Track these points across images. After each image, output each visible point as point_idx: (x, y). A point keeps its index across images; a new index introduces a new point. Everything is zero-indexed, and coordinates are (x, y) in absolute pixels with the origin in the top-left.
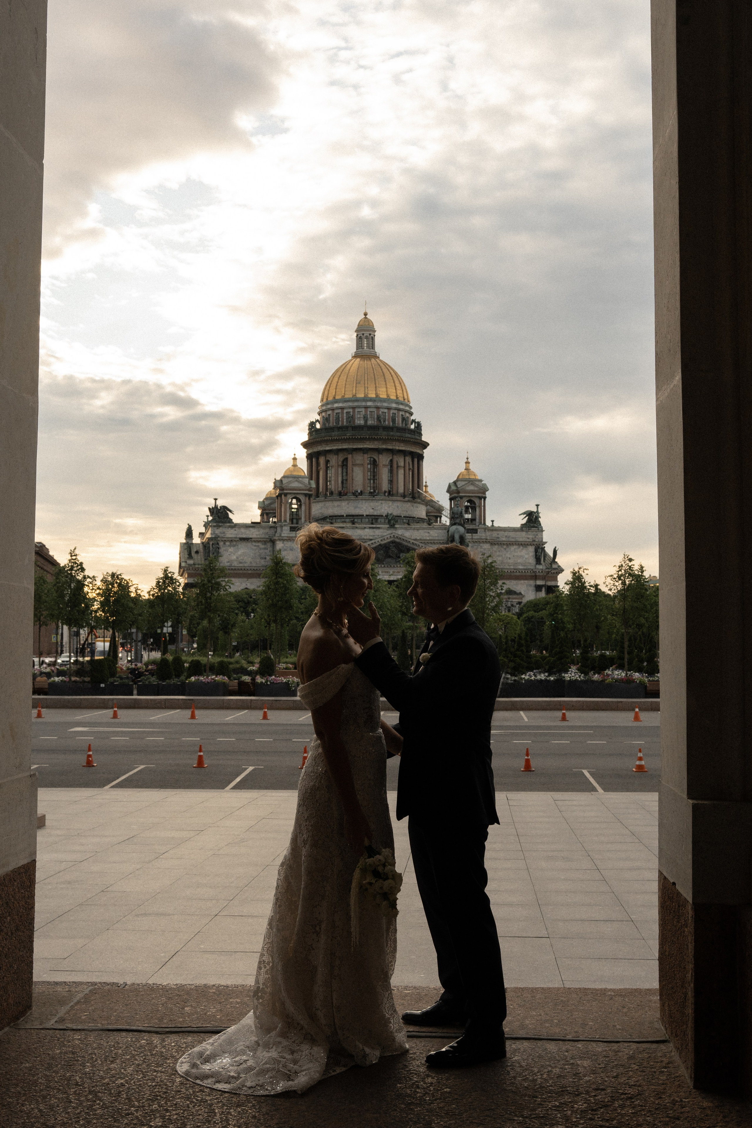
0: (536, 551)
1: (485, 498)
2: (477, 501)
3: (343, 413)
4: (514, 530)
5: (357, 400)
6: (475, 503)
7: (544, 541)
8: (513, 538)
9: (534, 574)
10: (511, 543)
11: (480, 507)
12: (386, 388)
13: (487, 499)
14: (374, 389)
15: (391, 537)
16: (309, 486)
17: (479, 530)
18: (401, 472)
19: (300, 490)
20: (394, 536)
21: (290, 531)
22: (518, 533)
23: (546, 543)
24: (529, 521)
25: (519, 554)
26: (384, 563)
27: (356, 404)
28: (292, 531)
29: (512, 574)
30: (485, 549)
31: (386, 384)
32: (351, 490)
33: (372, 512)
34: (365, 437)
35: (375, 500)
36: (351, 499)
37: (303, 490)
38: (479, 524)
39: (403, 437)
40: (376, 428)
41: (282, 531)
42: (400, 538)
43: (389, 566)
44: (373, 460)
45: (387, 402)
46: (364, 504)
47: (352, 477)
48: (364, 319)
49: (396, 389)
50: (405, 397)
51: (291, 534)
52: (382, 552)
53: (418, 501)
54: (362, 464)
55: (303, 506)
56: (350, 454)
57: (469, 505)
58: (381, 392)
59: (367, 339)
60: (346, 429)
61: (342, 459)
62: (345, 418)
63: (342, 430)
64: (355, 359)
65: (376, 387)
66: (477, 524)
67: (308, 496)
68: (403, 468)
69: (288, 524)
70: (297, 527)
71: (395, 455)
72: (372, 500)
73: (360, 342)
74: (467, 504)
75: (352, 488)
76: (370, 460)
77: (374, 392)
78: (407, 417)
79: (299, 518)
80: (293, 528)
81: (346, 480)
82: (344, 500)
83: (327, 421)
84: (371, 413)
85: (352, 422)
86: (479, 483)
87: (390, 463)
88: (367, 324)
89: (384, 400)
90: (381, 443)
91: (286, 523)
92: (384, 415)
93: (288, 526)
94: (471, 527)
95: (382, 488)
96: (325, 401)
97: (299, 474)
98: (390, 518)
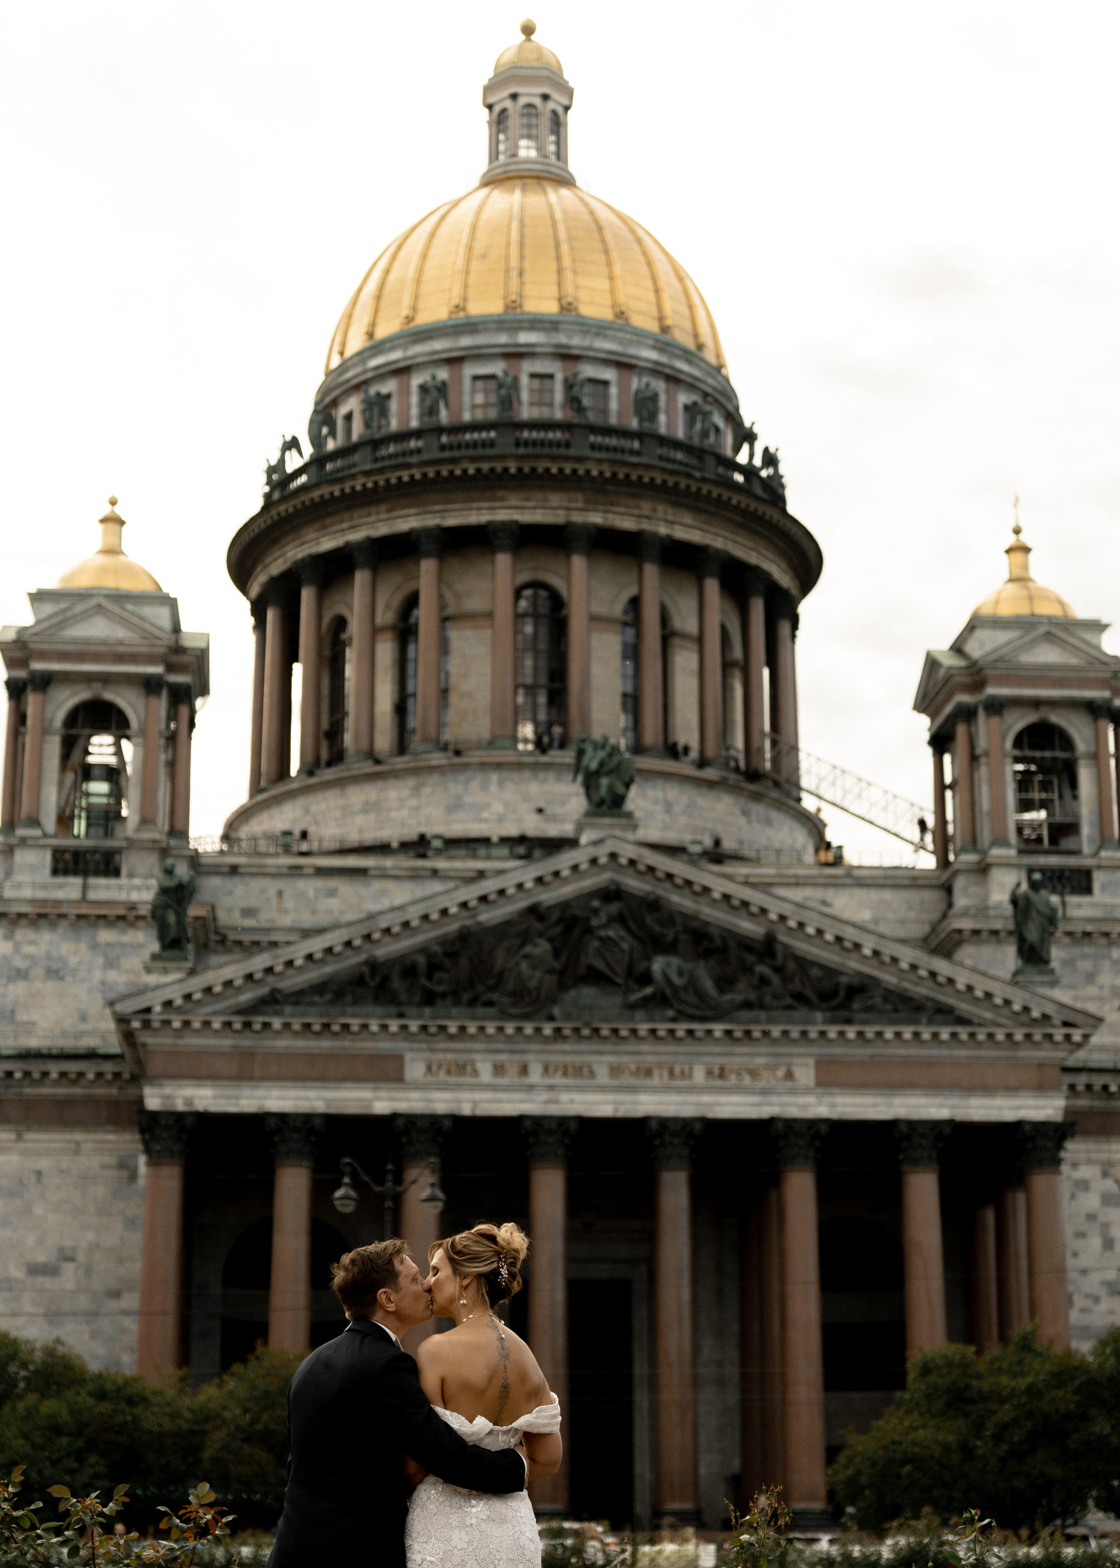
2: (1077, 729)
3: (405, 392)
6: (1067, 743)
11: (1097, 758)
12: (611, 278)
14: (554, 278)
15: (594, 861)
16: (167, 639)
17: (1098, 879)
19: (120, 658)
20: (613, 856)
21: (55, 872)
26: (556, 1011)
27: (466, 341)
28: (66, 872)
31: (609, 264)
32: (432, 730)
33: (533, 827)
34: (499, 467)
35: (548, 766)
36: (433, 769)
37: (133, 658)
38: (1095, 854)
39: (689, 476)
40: (558, 435)
41: (8, 874)
42: (651, 869)
43: (586, 1032)
44: (543, 593)
45: (613, 339)
46: (494, 788)
47: (442, 673)
48: (520, 48)
49: (657, 291)
50: (706, 337)
51: (61, 886)
52: (541, 948)
53: (774, 794)
54: (489, 616)
55: (135, 745)
56: (428, 555)
57: (1038, 754)
58: (583, 296)
59: (534, 121)
60: (413, 444)
61: (398, 599)
62: (414, 411)
63: (392, 449)
64: (485, 191)
65: (560, 271)
66: (1086, 849)
67: (164, 694)
68: (695, 647)
69: (45, 835)
70: (94, 851)
71: (651, 571)
72: (536, 767)
73: (502, 137)
74: (1028, 753)
75: (441, 725)
76: (528, 592)
77: (553, 291)
78: (717, 430)
79: (118, 817)
80: (68, 856)
81: (414, 695)
82: (396, 774)
83: (333, 433)
84: (533, 376)
85: (444, 417)
86: (1088, 636)
87: (625, 612)
88: (536, 64)
89: (600, 328)
90: (579, 500)
91: (37, 832)
92: (601, 388)
93: (44, 847)
94: (1054, 861)
95: (585, 721)
96: (335, 362)
97: (127, 585)
98: (594, 765)
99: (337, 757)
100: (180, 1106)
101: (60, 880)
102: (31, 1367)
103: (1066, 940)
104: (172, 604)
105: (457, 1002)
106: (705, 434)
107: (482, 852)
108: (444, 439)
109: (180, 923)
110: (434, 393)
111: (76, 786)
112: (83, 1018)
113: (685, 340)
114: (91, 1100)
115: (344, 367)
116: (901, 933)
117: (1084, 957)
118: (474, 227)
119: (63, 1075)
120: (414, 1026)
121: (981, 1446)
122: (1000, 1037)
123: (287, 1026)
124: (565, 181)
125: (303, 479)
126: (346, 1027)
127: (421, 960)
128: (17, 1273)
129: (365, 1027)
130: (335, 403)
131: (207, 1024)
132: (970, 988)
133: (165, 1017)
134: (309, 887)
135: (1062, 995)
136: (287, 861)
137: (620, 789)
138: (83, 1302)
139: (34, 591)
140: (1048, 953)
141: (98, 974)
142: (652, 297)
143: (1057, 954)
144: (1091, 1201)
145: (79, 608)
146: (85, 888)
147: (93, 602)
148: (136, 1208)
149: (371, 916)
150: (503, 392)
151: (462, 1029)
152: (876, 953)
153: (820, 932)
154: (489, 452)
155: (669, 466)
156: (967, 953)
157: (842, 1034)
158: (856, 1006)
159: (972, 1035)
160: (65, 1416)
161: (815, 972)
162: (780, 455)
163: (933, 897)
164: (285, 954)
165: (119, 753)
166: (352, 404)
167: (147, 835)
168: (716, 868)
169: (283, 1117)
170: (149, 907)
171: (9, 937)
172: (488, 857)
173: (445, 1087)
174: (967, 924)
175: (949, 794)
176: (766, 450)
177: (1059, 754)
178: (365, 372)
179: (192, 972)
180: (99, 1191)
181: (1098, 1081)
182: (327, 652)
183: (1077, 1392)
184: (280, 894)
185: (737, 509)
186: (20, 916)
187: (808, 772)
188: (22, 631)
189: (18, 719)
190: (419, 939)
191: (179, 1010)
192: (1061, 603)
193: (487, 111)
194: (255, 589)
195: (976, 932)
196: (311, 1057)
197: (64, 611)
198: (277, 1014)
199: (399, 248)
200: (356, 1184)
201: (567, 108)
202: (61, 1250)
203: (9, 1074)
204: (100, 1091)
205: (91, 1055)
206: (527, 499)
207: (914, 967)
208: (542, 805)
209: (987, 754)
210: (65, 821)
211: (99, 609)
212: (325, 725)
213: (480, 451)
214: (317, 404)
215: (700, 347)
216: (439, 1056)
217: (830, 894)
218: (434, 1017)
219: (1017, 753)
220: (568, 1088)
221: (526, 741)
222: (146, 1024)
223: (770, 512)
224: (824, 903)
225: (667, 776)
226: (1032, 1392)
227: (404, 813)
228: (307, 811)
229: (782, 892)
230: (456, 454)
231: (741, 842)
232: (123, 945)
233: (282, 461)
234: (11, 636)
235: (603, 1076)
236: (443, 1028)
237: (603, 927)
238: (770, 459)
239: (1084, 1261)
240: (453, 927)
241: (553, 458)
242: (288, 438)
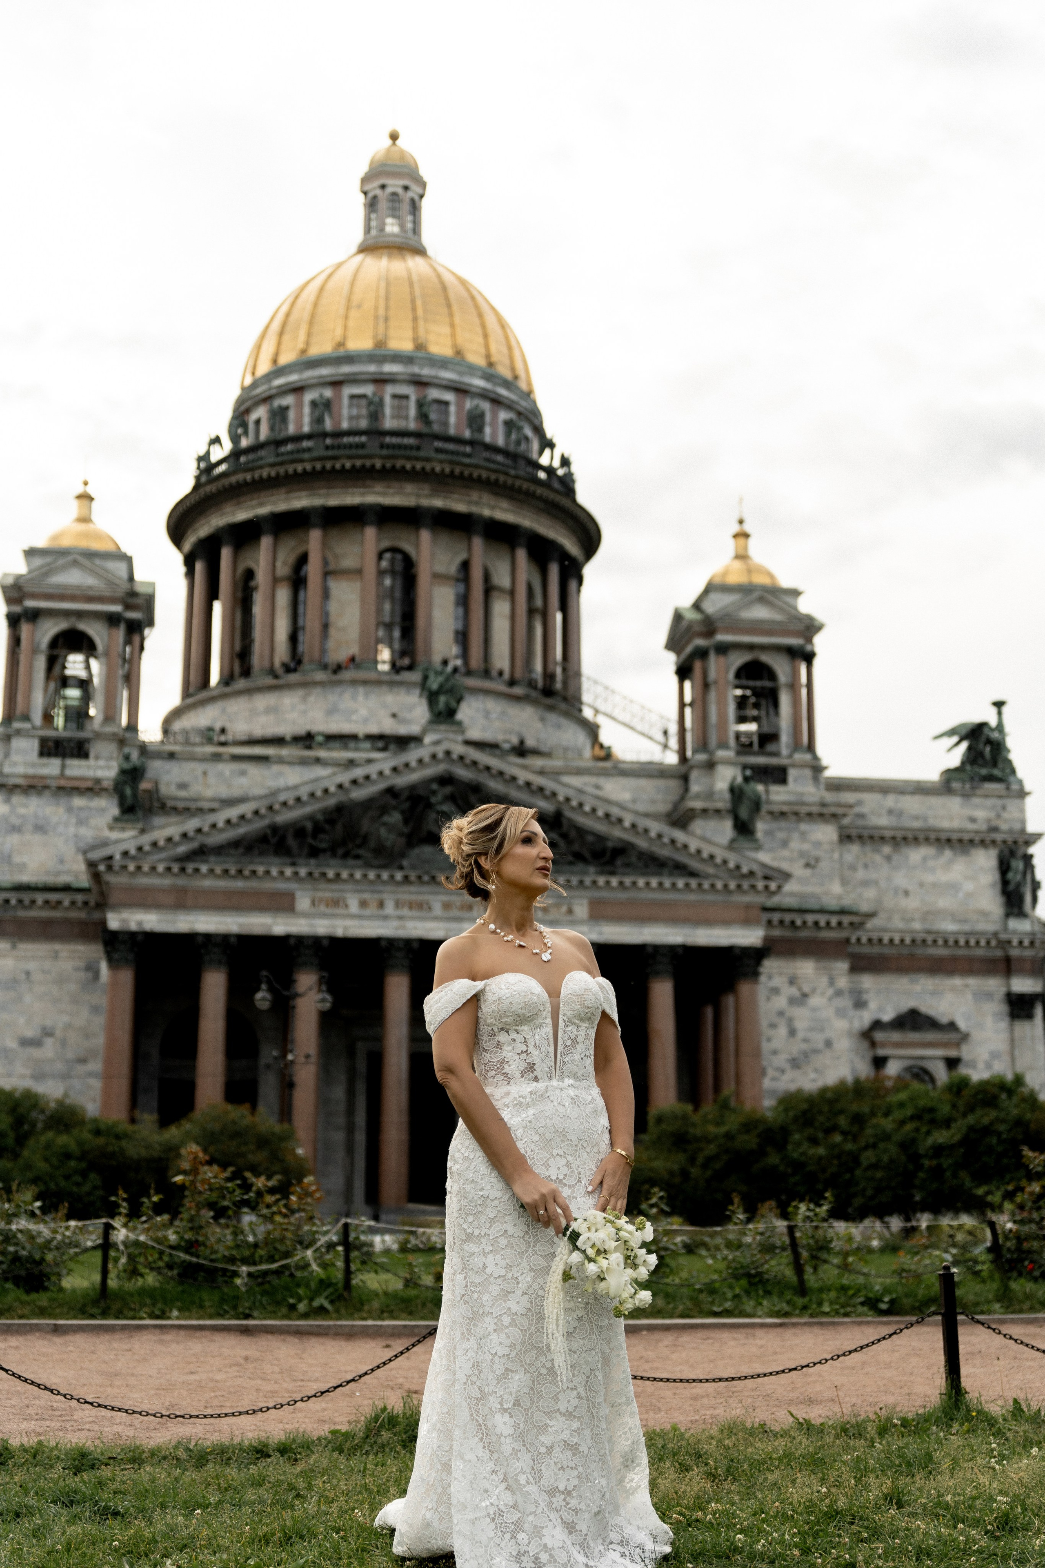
0: (1004, 867)
1: (809, 658)
2: (780, 666)
3: (300, 405)
4: (920, 789)
5: (350, 358)
6: (772, 675)
7: (1032, 827)
8: (917, 818)
9: (999, 953)
10: (910, 835)
11: (793, 686)
12: (452, 326)
13: (817, 662)
14: (410, 324)
15: (434, 756)
16: (125, 586)
17: (792, 773)
18: (501, 608)
19: (91, 599)
20: (448, 753)
21: (41, 755)
22: (935, 801)
23: (1037, 836)
24: (973, 757)
25: (943, 877)
26: (405, 863)
27: (346, 369)
28: (49, 755)
29: (919, 951)
30: (818, 844)
31: (451, 315)
32: (316, 655)
33: (388, 726)
34: (368, 463)
35: (401, 684)
36: (316, 684)
37: (100, 599)
38: (790, 756)
39: (507, 474)
40: (411, 441)
41: (7, 755)
42: (475, 763)
43: (426, 878)
44: (399, 557)
45: (453, 370)
46: (361, 698)
47: (325, 615)
48: (388, 151)
49: (486, 336)
50: (521, 372)
51: (44, 765)
52: (395, 818)
53: (563, 706)
54: (358, 572)
55: (101, 664)
56: (315, 526)
57: (752, 683)
58: (432, 338)
59: (397, 205)
60: (305, 444)
61: (292, 558)
62: (307, 420)
63: (290, 447)
64: (360, 257)
65: (415, 319)
66: (784, 751)
67: (122, 628)
68: (508, 597)
69: (34, 728)
70: (70, 740)
71: (478, 543)
72: (392, 684)
73: (373, 216)
74: (745, 682)
75: (323, 651)
76: (388, 555)
77: (409, 334)
78: (527, 439)
79: (87, 715)
80: (51, 744)
81: (303, 628)
82: (289, 686)
83: (246, 433)
84: (395, 396)
85: (328, 425)
86: (789, 599)
87: (459, 571)
88: (398, 163)
89: (443, 363)
90: (426, 489)
91: (27, 725)
92: (443, 407)
93: (33, 736)
94: (761, 760)
95: (428, 651)
96: (248, 381)
97: (96, 546)
98: (435, 686)
99: (246, 672)
100: (133, 927)
101: (45, 760)
102: (48, 1113)
103: (768, 817)
104: (129, 560)
105: (334, 855)
106: (518, 443)
107: (352, 744)
108: (328, 441)
109: (135, 795)
110: (321, 407)
111: (57, 692)
112: (62, 861)
113: (504, 371)
114: (67, 921)
115: (255, 384)
116: (651, 809)
117: (780, 829)
118: (353, 284)
119: (47, 902)
120: (303, 872)
121: (695, 1172)
122: (719, 885)
123: (211, 871)
124: (420, 251)
125: (223, 468)
126: (254, 872)
127: (309, 825)
128: (11, 1044)
129: (268, 872)
130: (247, 411)
131: (153, 869)
132: (699, 852)
133: (123, 863)
134: (227, 769)
135: (764, 857)
136: (210, 749)
137: (453, 704)
138: (59, 1066)
139: (26, 548)
140: (754, 826)
141: (72, 830)
142: (480, 339)
143: (761, 827)
144: (781, 1002)
145: (61, 561)
146: (63, 767)
147: (70, 558)
148: (102, 1000)
149: (274, 793)
150: (372, 408)
151: (338, 875)
152: (634, 826)
153: (594, 810)
154: (361, 452)
155: (491, 466)
156: (698, 826)
157: (608, 883)
158: (619, 862)
159: (700, 885)
160: (73, 1147)
161: (590, 838)
162: (572, 459)
163: (674, 785)
164: (211, 818)
165: (88, 667)
166: (261, 412)
167: (109, 729)
168: (520, 761)
169: (208, 937)
170: (111, 783)
171: (7, 801)
172: (357, 749)
173: (325, 916)
174: (698, 805)
175: (688, 711)
176: (563, 456)
177: (767, 684)
178: (270, 389)
179: (143, 831)
180: (73, 987)
181: (788, 917)
182: (240, 594)
183: (759, 1136)
184: (205, 773)
185: (540, 498)
186: (16, 786)
187: (588, 690)
188: (19, 577)
189: (15, 642)
190: (308, 810)
191: (133, 858)
192: (771, 575)
193: (362, 196)
194: (187, 546)
195: (705, 811)
196: (229, 894)
197: (49, 564)
198: (205, 861)
199: (297, 297)
200: (271, 990)
201: (422, 196)
202: (44, 1028)
203: (7, 901)
204: (73, 914)
205: (66, 888)
206: (388, 487)
207: (660, 836)
208: (395, 710)
209: (716, 682)
210: (48, 718)
211: (75, 563)
212: (238, 647)
213: (354, 452)
214: (235, 410)
215: (516, 377)
216: (320, 894)
217: (601, 781)
218: (318, 866)
219: (737, 682)
220: (413, 918)
221: (384, 662)
222: (110, 868)
223: (565, 502)
224: (598, 787)
225: (487, 692)
226: (729, 1136)
227: (295, 715)
228: (224, 711)
229: (566, 779)
230: (335, 452)
231: (538, 740)
232: (90, 809)
233: (208, 453)
234: (10, 581)
235: (437, 910)
236: (324, 875)
237: (441, 803)
238: (565, 462)
239: (776, 1044)
240: (331, 802)
241: (408, 458)
242: (213, 436)
